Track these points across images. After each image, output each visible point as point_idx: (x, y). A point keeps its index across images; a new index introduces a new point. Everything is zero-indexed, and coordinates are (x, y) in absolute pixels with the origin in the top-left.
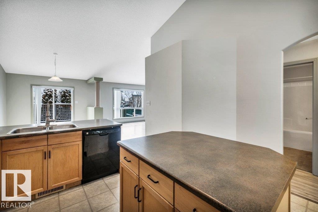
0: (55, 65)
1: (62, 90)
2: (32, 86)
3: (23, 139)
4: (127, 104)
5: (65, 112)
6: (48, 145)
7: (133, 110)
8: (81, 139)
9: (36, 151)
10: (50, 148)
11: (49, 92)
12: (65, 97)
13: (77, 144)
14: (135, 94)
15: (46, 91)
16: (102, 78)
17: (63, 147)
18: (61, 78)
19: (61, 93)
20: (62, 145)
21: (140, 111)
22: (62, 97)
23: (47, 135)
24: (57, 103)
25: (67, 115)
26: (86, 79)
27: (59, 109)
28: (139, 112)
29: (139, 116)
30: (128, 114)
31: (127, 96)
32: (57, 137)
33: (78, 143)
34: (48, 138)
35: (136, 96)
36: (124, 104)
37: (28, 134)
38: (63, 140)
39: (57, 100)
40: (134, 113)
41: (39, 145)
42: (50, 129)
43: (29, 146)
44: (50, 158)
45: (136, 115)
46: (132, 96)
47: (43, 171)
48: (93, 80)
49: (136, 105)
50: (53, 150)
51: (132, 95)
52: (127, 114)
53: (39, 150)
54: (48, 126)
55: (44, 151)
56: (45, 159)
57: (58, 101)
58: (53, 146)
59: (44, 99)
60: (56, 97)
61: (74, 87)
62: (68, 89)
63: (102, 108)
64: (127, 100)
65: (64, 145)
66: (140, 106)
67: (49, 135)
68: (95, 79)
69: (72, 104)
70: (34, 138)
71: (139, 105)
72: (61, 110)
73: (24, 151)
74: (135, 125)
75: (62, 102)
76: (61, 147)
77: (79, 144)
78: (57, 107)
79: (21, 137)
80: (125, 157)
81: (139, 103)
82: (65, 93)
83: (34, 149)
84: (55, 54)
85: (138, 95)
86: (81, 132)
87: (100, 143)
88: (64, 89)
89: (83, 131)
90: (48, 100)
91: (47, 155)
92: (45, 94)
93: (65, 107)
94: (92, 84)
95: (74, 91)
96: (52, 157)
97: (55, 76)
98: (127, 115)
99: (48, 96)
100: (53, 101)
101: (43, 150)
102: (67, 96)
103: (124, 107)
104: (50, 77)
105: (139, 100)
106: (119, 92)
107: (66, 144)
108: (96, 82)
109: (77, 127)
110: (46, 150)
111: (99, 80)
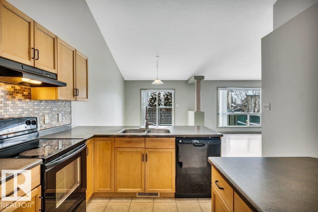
0: (157, 68)
1: (165, 93)
2: (141, 90)
3: (128, 139)
4: (239, 108)
5: (168, 115)
6: (146, 147)
7: (246, 116)
8: (174, 147)
9: (137, 152)
10: (147, 151)
11: (154, 95)
12: (167, 100)
13: (170, 152)
14: (250, 93)
15: (152, 95)
16: (203, 76)
17: (157, 152)
18: (162, 81)
19: (164, 96)
20: (156, 150)
21: (258, 118)
22: (165, 100)
23: (144, 138)
24: (161, 107)
25: (169, 119)
26: (187, 79)
27: (163, 112)
28: (255, 119)
29: (255, 125)
30: (240, 122)
31: (238, 96)
32: (152, 141)
33: (171, 150)
34: (145, 141)
35: (253, 96)
36: (235, 107)
37: (131, 135)
38: (158, 145)
39: (161, 103)
40: (248, 120)
41: (138, 146)
42: (148, 132)
43: (132, 146)
44: (147, 161)
45: (251, 123)
46: (245, 97)
47: (141, 173)
48: (193, 80)
49: (252, 110)
50: (149, 154)
51: (246, 95)
52: (238, 121)
53: (138, 152)
54: (147, 129)
55: (143, 153)
56: (143, 161)
57: (162, 105)
58: (149, 150)
59: (151, 102)
60: (160, 100)
61: (174, 89)
62: (170, 91)
63: (203, 113)
64: (239, 102)
65: (158, 150)
66: (258, 111)
67: (146, 138)
68: (196, 77)
69: (173, 107)
70: (135, 139)
71: (256, 110)
72: (164, 114)
73: (128, 150)
74: (250, 139)
75: (165, 105)
76: (155, 152)
77: (172, 152)
78: (161, 111)
79: (126, 137)
80: (217, 181)
81: (258, 106)
82: (167, 96)
83: (135, 150)
84: (157, 56)
85: (255, 96)
86: (174, 139)
87: (195, 155)
88: (167, 91)
89: (176, 138)
90: (154, 103)
91: (145, 158)
92: (151, 97)
93: (168, 111)
94: (192, 84)
95: (174, 93)
96: (148, 160)
97: (157, 79)
98: (238, 123)
99: (153, 99)
100: (157, 105)
101: (141, 152)
102: (169, 99)
103: (233, 112)
104: (153, 81)
105: (257, 103)
106: (225, 92)
107: (160, 150)
108: (197, 82)
109: (171, 133)
110: (143, 152)
111: (199, 79)
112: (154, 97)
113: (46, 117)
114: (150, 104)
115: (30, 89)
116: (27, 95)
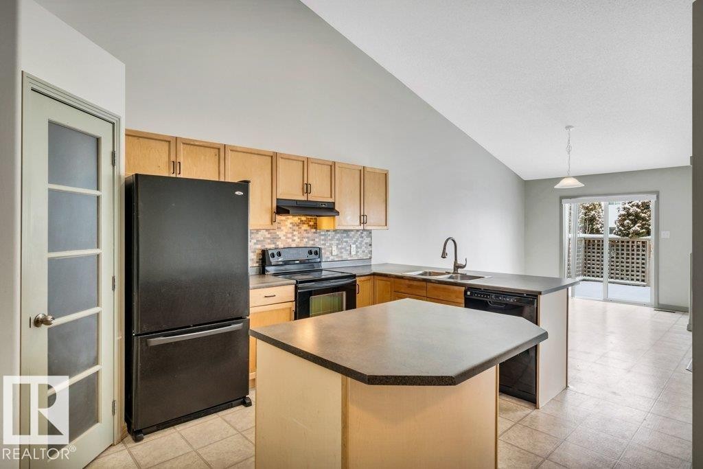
0: (569, 152)
2: (561, 199)
6: (427, 296)
11: (633, 206)
32: (435, 289)
34: (427, 287)
41: (419, 294)
43: (412, 292)
61: (657, 192)
67: (428, 284)
70: (415, 283)
84: (568, 127)
86: (463, 288)
90: (631, 228)
95: (657, 203)
99: (631, 217)
112: (631, 211)
113: (334, 248)
114: (620, 230)
115: (316, 219)
116: (313, 226)
